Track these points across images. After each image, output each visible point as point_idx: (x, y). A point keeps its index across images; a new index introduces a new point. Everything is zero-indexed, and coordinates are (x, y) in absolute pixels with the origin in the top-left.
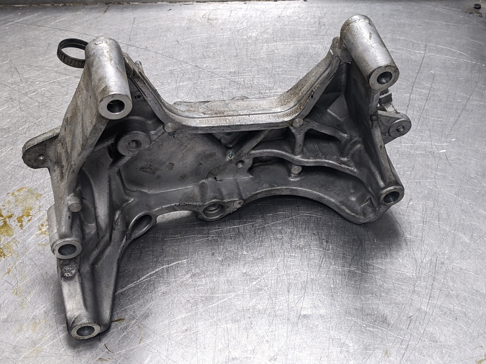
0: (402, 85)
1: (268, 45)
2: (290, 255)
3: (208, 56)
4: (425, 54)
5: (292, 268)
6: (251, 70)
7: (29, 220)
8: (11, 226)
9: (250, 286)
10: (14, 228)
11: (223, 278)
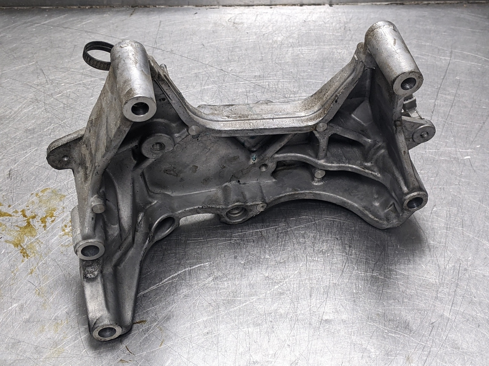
0: (428, 91)
1: (294, 50)
2: (313, 260)
3: (234, 59)
4: (450, 60)
5: (314, 273)
6: (275, 75)
7: (53, 221)
8: (34, 227)
9: (272, 290)
10: (37, 228)
11: (245, 281)
